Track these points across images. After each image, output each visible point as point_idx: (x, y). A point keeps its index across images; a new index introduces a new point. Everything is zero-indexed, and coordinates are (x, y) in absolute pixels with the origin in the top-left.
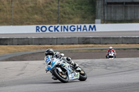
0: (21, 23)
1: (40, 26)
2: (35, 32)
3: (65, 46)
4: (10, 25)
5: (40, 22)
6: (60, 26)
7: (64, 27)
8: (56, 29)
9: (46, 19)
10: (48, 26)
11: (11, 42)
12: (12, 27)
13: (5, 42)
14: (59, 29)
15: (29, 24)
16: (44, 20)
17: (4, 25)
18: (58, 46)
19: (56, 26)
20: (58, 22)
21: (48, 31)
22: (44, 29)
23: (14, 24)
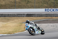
0: (39, 7)
1: (47, 9)
2: (44, 11)
3: (57, 17)
4: (34, 8)
5: (47, 7)
6: (55, 9)
7: (57, 9)
8: (53, 10)
9: (49, 6)
10: (50, 9)
11: (34, 16)
12: (35, 9)
13: (32, 16)
14: (55, 10)
15: (42, 8)
16: (48, 6)
17: (32, 8)
18: (54, 17)
19: (53, 9)
20: (54, 7)
21: (50, 11)
22: (48, 10)
23: (36, 8)
